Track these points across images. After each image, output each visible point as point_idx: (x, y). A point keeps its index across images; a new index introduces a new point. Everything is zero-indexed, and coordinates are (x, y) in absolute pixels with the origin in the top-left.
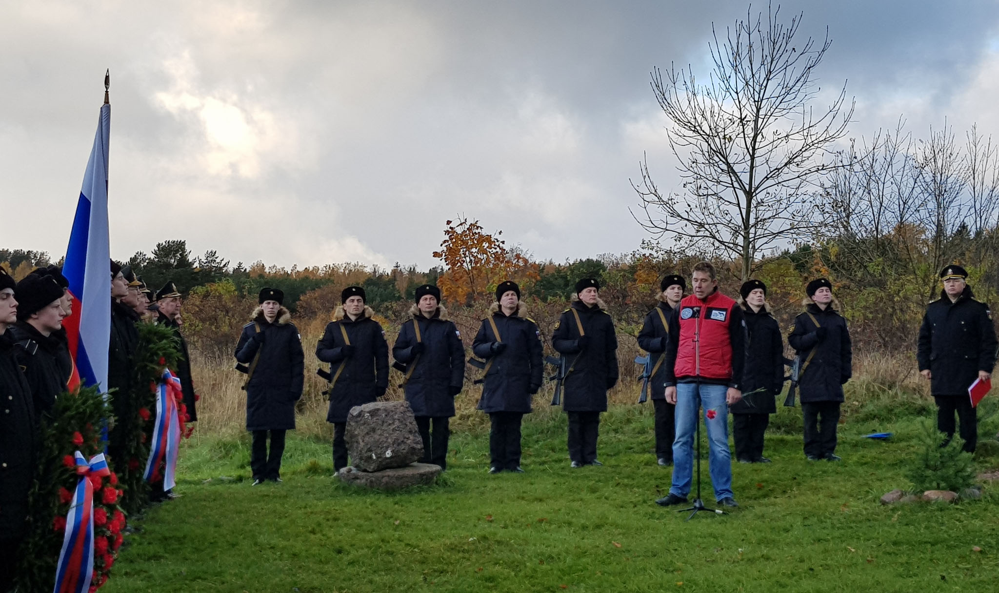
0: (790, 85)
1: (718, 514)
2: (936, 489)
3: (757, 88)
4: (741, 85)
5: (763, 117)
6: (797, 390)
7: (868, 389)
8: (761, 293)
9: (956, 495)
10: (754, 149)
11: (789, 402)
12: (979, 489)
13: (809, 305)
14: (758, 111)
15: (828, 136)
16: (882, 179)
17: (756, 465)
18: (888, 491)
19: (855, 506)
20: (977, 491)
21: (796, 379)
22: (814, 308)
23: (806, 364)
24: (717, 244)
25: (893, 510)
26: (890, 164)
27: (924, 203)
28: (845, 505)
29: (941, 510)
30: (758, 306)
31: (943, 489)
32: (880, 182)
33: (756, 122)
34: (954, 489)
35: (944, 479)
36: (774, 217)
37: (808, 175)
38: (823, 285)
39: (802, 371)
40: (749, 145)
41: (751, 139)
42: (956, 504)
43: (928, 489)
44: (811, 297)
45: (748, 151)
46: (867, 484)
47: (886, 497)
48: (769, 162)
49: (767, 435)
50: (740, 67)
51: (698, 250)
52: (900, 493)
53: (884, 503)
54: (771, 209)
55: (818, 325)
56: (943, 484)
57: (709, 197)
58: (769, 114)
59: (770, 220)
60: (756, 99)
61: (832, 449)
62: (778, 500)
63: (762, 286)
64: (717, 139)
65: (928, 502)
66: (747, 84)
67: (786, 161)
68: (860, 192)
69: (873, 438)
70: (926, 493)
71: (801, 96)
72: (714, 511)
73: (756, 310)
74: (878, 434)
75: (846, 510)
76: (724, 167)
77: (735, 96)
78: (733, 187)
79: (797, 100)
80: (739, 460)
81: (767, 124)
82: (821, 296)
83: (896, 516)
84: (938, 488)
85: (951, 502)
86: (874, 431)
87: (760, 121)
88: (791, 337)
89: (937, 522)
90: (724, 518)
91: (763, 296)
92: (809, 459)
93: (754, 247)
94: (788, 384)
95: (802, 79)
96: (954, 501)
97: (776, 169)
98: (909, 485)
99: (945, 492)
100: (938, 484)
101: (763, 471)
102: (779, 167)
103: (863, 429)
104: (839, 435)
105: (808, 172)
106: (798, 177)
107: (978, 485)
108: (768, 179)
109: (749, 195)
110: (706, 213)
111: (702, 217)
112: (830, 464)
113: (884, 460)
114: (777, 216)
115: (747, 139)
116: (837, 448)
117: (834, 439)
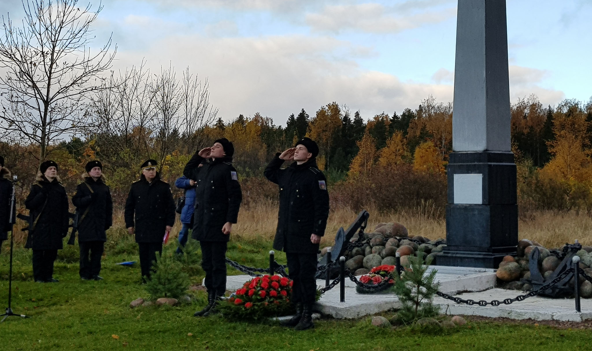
0: (76, 33)
1: (22, 317)
2: (163, 297)
3: (54, 33)
4: (43, 29)
5: (58, 52)
6: (77, 233)
7: (120, 234)
8: (54, 169)
9: (176, 300)
10: (50, 73)
11: (71, 242)
12: (190, 296)
13: (86, 178)
14: (54, 47)
15: (99, 68)
16: (131, 98)
17: (48, 284)
18: (135, 299)
19: (113, 309)
20: (189, 298)
21: (76, 226)
22: (89, 180)
23: (84, 216)
24: (23, 135)
25: (137, 311)
26: (136, 88)
27: (156, 115)
28: (107, 309)
29: (168, 310)
30: (52, 178)
31: (169, 297)
32: (129, 100)
33: (52, 55)
34: (175, 296)
35: (169, 290)
36: (62, 119)
37: (86, 93)
38: (97, 165)
39: (80, 221)
40: (47, 70)
41: (49, 66)
42: (177, 306)
43: (160, 297)
44: (88, 173)
45: (47, 74)
46: (120, 295)
47: (134, 303)
48: (60, 83)
49: (55, 264)
50: (42, 18)
51: (9, 138)
52: (142, 300)
53: (132, 307)
54: (61, 113)
55: (92, 192)
56: (168, 294)
57: (19, 104)
58: (62, 50)
59: (60, 121)
60: (53, 40)
61: (98, 273)
62: (63, 307)
63: (54, 164)
64: (25, 64)
65: (160, 305)
66: (47, 29)
67: (72, 82)
68: (116, 105)
69: (123, 265)
70: (159, 300)
71: (82, 40)
72: (20, 316)
73: (50, 180)
74: (127, 262)
75: (108, 312)
76: (30, 83)
77: (39, 36)
78: (36, 97)
79: (80, 43)
80: (36, 281)
81: (60, 57)
82: (94, 173)
83: (140, 315)
84: (166, 296)
85: (174, 305)
86: (124, 260)
87: (55, 54)
88: (74, 199)
89: (165, 318)
90: (27, 320)
91: (56, 171)
92: (83, 279)
93: (48, 138)
94: (70, 230)
95: (84, 29)
96: (176, 305)
97: (65, 87)
98: (147, 295)
99: (170, 299)
100: (166, 294)
101: (52, 288)
102: (67, 86)
103: (117, 259)
104: (103, 263)
105: (85, 90)
106: (80, 93)
107: (190, 294)
108: (59, 93)
109: (47, 103)
110: (16, 114)
111: (13, 116)
112: (96, 282)
113: (131, 278)
114: (64, 118)
115: (46, 66)
116: (101, 272)
117: (99, 265)
